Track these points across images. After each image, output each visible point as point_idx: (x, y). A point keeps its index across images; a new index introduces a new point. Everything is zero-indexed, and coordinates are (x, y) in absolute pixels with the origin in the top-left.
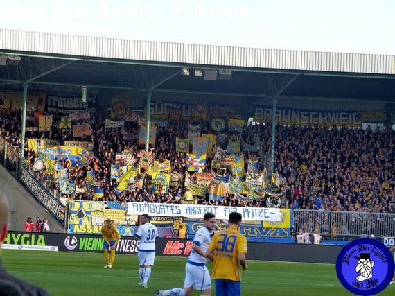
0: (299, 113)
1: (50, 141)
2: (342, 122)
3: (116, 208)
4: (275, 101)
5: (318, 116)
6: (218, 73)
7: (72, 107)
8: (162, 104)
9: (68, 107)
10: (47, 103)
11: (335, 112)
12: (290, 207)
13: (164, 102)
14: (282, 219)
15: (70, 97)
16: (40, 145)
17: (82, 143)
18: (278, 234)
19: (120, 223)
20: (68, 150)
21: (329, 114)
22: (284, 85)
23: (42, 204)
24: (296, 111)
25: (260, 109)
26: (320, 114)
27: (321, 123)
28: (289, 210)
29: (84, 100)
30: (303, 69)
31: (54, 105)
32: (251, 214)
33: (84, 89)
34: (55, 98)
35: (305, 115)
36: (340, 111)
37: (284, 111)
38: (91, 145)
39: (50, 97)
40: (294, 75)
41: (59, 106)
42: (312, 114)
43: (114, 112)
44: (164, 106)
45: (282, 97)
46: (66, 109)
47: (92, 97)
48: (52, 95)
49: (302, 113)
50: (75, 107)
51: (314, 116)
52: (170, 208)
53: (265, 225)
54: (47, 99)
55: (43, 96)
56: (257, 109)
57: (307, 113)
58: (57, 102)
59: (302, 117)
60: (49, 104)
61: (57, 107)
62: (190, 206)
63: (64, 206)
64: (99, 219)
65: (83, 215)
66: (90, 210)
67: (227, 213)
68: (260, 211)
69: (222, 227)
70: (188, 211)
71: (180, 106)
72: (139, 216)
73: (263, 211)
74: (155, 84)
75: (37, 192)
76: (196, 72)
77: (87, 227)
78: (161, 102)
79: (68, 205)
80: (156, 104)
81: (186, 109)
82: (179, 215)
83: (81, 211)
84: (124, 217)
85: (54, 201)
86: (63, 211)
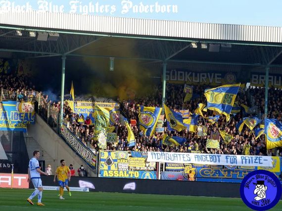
1: (85, 102)
3: (138, 156)
4: (268, 69)
6: (221, 46)
8: (176, 72)
12: (280, 155)
13: (178, 70)
14: (273, 165)
16: (77, 106)
17: (111, 104)
19: (141, 169)
22: (275, 56)
23: (78, 154)
25: (256, 75)
28: (279, 157)
29: (112, 68)
32: (248, 161)
33: (112, 60)
37: (275, 77)
38: (118, 106)
44: (177, 74)
52: (181, 156)
56: (253, 76)
62: (198, 154)
63: (95, 155)
64: (124, 166)
65: (111, 162)
66: (116, 158)
67: (229, 160)
68: (255, 158)
69: (225, 171)
70: (197, 158)
71: (190, 73)
72: (156, 163)
73: (258, 159)
74: (169, 56)
75: (73, 144)
76: (202, 45)
77: (115, 172)
78: (175, 70)
79: (99, 154)
80: (171, 72)
81: (196, 76)
82: (189, 162)
83: (109, 159)
84: (144, 164)
85: (88, 151)
86: (94, 159)
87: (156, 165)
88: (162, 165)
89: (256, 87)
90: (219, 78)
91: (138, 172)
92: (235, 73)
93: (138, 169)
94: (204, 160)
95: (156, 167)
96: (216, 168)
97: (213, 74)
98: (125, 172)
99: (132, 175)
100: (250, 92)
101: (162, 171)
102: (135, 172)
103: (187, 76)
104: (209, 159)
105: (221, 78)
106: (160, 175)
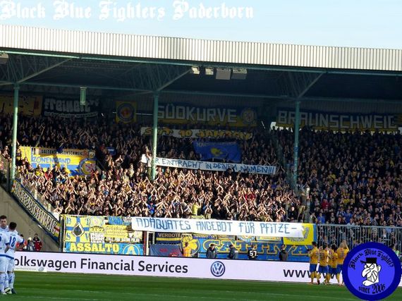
0: (327, 116)
1: (46, 149)
2: (376, 127)
3: (118, 224)
4: (298, 103)
5: (348, 120)
6: (232, 71)
7: (71, 111)
8: (173, 107)
9: (68, 111)
10: (43, 106)
11: (368, 115)
12: (314, 222)
13: (176, 104)
14: (305, 236)
15: (69, 100)
16: (35, 154)
17: (82, 151)
18: (300, 252)
19: (122, 241)
20: (67, 159)
21: (362, 118)
22: (307, 85)
23: (35, 220)
24: (324, 114)
25: (283, 112)
26: (352, 117)
27: (352, 127)
28: (312, 224)
29: (83, 102)
30: (327, 67)
31: (52, 108)
32: (269, 230)
33: (83, 90)
34: (53, 101)
35: (334, 119)
36: (374, 114)
37: (311, 114)
38: (92, 153)
39: (47, 100)
40: (319, 74)
41: (58, 109)
42: (342, 117)
43: (119, 116)
44: (175, 109)
45: (307, 98)
46: (66, 113)
47: (94, 100)
48: (50, 98)
49: (331, 116)
50: (75, 110)
51: (344, 119)
52: (178, 223)
53: (286, 242)
54: (44, 101)
55: (40, 99)
56: (280, 112)
57: (337, 116)
58: (55, 105)
59: (332, 121)
60: (46, 108)
61: (55, 111)
62: (201, 220)
63: (59, 222)
64: (98, 236)
65: (81, 232)
66: (88, 226)
67: (243, 228)
68: (280, 226)
69: (238, 244)
70: (199, 226)
71: (194, 108)
72: (143, 232)
73: (283, 226)
74: (162, 85)
75: (29, 206)
76: (207, 70)
77: (86, 245)
78: (172, 105)
79: (63, 221)
80: (167, 107)
81: (201, 112)
82: (189, 231)
83: (78, 228)
84: (126, 234)
85: (49, 216)
86: (58, 227)
87: (143, 235)
88: (151, 235)
89: (285, 128)
90: (233, 116)
91: (117, 246)
92: (255, 109)
93: (118, 240)
94: (209, 228)
95: (143, 239)
96: (226, 240)
97: (224, 110)
98: (100, 245)
99: (109, 249)
100: (275, 134)
101: (152, 243)
102: (114, 245)
103: (189, 113)
104: (215, 227)
105: (235, 116)
106: (148, 249)
